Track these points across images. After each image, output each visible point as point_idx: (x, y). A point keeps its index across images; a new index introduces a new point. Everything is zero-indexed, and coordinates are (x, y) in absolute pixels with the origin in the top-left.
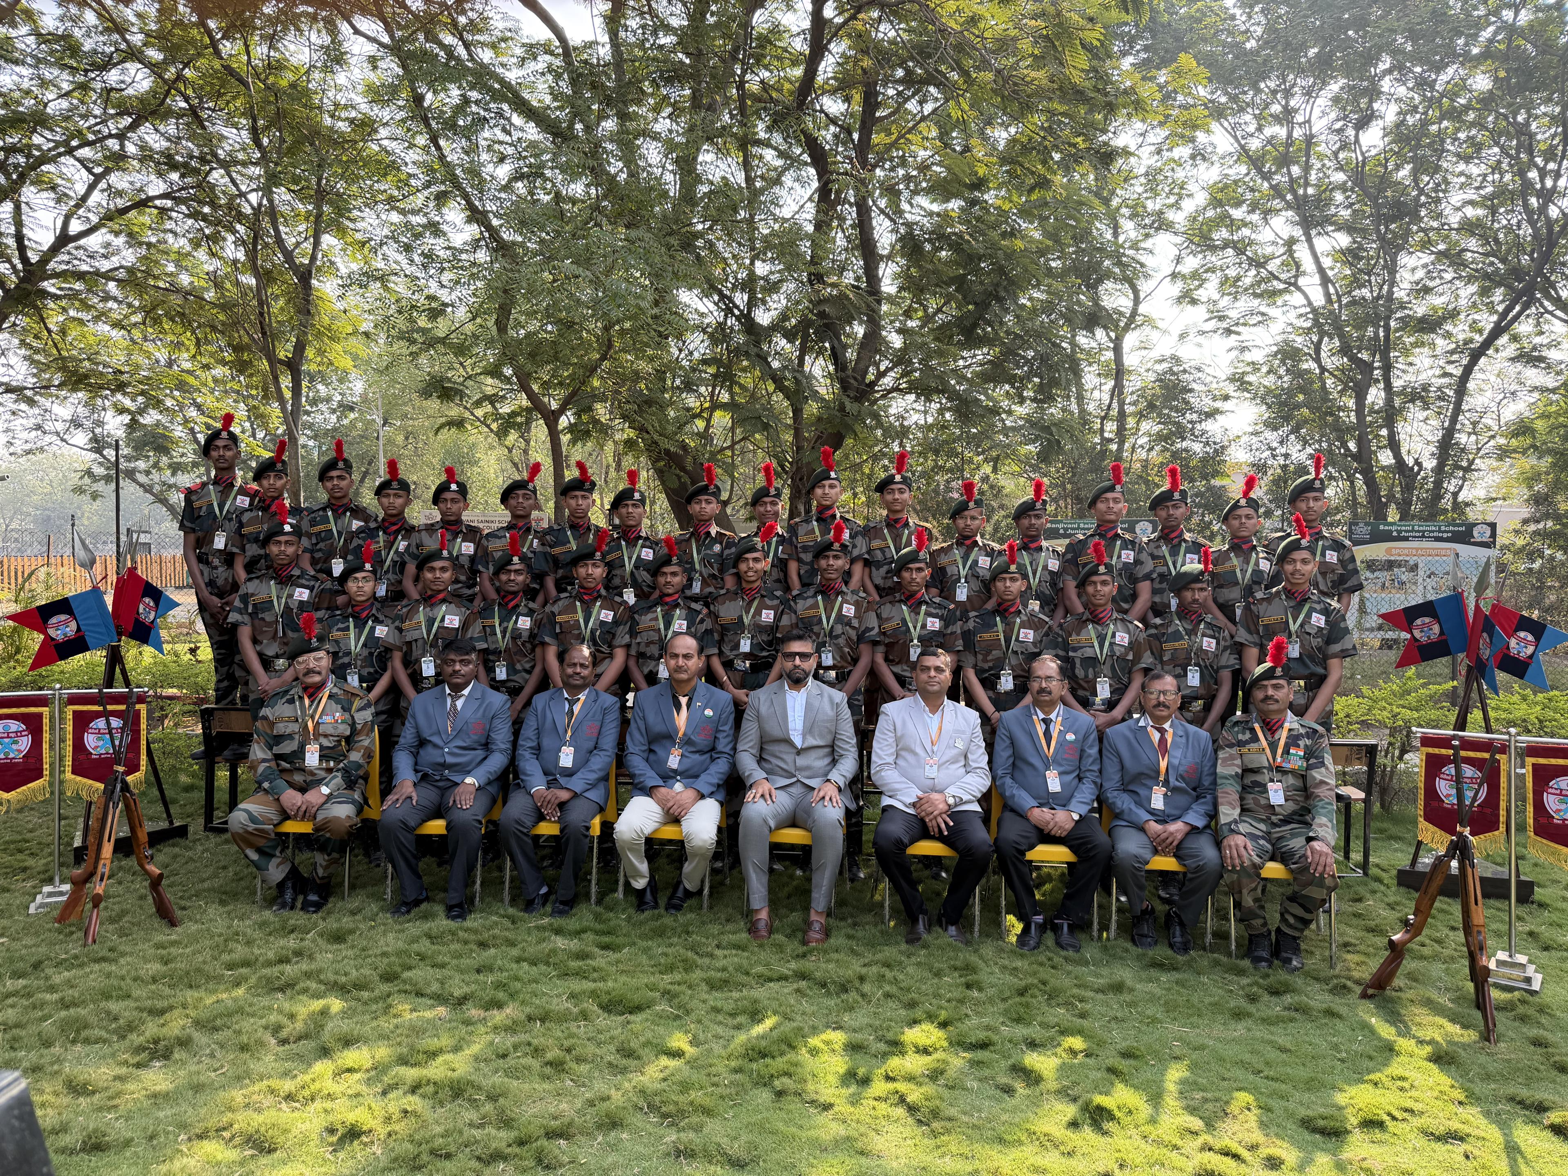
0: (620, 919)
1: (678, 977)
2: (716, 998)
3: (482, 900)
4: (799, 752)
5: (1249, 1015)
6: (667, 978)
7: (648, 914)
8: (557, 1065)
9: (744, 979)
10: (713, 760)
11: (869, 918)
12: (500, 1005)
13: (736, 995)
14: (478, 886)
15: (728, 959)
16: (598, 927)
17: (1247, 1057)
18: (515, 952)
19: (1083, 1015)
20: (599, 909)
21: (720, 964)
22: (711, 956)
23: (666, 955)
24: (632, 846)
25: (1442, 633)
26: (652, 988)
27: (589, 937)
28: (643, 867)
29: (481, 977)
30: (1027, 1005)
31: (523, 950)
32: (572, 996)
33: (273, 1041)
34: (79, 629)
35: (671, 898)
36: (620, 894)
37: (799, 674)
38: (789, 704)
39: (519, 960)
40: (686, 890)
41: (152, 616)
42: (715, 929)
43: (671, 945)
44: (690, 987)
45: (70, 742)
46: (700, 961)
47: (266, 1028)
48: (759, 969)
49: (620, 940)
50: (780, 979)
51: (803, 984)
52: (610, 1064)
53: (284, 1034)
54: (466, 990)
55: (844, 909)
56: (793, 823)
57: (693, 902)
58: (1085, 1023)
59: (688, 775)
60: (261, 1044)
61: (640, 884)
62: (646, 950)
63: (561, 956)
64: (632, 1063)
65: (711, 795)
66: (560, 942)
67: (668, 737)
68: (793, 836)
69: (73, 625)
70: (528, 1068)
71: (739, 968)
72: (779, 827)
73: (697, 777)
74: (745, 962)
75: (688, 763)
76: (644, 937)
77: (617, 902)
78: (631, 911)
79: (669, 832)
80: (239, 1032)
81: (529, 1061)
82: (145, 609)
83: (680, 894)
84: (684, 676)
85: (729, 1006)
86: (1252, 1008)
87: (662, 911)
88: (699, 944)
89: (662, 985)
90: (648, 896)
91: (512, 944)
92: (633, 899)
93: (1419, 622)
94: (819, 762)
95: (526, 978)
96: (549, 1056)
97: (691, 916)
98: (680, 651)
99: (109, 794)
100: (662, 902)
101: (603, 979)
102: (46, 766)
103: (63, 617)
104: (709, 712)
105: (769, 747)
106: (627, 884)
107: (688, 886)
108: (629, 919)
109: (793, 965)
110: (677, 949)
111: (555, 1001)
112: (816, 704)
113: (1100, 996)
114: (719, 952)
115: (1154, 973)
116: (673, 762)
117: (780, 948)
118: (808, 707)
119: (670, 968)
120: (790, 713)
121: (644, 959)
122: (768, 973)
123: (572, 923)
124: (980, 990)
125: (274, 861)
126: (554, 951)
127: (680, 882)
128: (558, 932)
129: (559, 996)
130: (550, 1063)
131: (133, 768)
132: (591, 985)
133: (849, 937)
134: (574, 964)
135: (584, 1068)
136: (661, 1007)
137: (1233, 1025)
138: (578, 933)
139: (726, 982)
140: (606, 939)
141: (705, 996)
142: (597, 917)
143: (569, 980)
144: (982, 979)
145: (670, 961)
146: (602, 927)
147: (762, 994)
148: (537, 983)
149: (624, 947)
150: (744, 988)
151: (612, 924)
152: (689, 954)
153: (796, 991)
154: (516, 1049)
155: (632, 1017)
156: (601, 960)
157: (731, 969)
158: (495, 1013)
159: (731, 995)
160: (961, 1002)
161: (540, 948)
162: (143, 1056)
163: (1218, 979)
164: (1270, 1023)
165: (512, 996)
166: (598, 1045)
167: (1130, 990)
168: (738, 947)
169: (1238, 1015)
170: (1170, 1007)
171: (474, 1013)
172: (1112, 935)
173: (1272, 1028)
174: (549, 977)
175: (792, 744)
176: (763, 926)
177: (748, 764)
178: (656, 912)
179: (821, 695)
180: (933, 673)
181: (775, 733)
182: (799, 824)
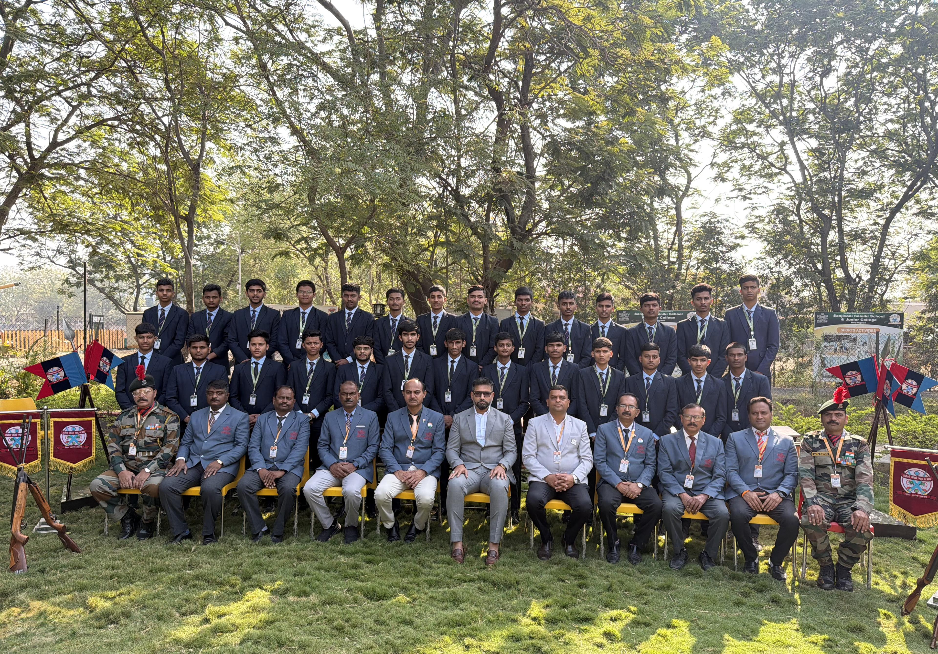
0: (377, 546)
1: (411, 579)
2: (434, 592)
3: (298, 534)
4: (483, 449)
5: (744, 604)
6: (405, 580)
7: (394, 543)
8: (340, 629)
9: (450, 581)
10: (433, 453)
11: (523, 546)
12: (306, 594)
13: (444, 589)
14: (295, 526)
15: (440, 569)
16: (365, 550)
17: (741, 628)
18: (316, 564)
20: (366, 540)
21: (435, 572)
22: (430, 567)
23: (404, 567)
24: (385, 504)
25: (862, 380)
26: (396, 585)
27: (360, 556)
28: (391, 515)
29: (296, 578)
31: (322, 563)
32: (349, 590)
33: (177, 614)
34: (65, 375)
35: (407, 534)
36: (378, 531)
37: (483, 404)
38: (477, 422)
39: (319, 569)
40: (416, 529)
41: (109, 368)
42: (432, 552)
43: (407, 561)
44: (418, 585)
46: (424, 570)
47: (173, 607)
48: (458, 575)
49: (378, 558)
50: (470, 581)
51: (483, 584)
52: (371, 628)
53: (183, 610)
54: (288, 585)
55: (509, 541)
56: (479, 490)
57: (420, 536)
59: (418, 461)
60: (170, 615)
61: (389, 525)
62: (393, 564)
63: (343, 566)
64: (384, 628)
65: (432, 473)
66: (343, 559)
67: (407, 438)
68: (479, 498)
69: (62, 373)
70: (324, 631)
71: (446, 574)
72: (471, 492)
73: (423, 462)
74: (450, 571)
75: (418, 454)
76: (391, 556)
77: (376, 536)
78: (384, 541)
79: (407, 495)
80: (157, 609)
81: (324, 626)
82: (104, 364)
83: (413, 531)
84: (414, 403)
85: (440, 596)
86: (745, 600)
87: (403, 542)
88: (424, 560)
89: (401, 584)
90: (394, 532)
91: (315, 559)
92: (385, 534)
93: (849, 373)
94: (494, 454)
95: (323, 579)
96: (336, 623)
98: (413, 389)
100: (403, 536)
101: (367, 580)
102: (39, 453)
103: (56, 368)
104: (430, 425)
105: (465, 447)
106: (382, 526)
107: (417, 527)
108: (383, 546)
109: (478, 573)
110: (411, 564)
111: (339, 592)
112: (493, 421)
113: (657, 592)
114: (435, 565)
115: (689, 579)
116: (410, 453)
117: (471, 563)
118: (488, 423)
119: (406, 574)
120: (477, 427)
121: (391, 569)
122: (464, 578)
123: (350, 548)
124: (586, 588)
125: (117, 508)
126: (339, 564)
127: (412, 525)
128: (342, 553)
129: (342, 590)
130: (336, 628)
132: (360, 583)
133: (511, 557)
134: (351, 571)
135: (356, 631)
137: (734, 609)
138: (353, 554)
139: (439, 582)
140: (370, 557)
141: (427, 591)
142: (365, 545)
143: (348, 581)
144: (588, 582)
145: (406, 570)
146: (367, 550)
147: (459, 590)
148: (329, 582)
149: (380, 561)
150: (449, 585)
151: (373, 548)
152: (418, 566)
153: (479, 588)
154: (318, 620)
155: (384, 602)
156: (367, 569)
157: (441, 575)
158: (304, 599)
159: (441, 590)
160: (574, 595)
161: (331, 562)
162: (102, 622)
163: (727, 583)
164: (755, 609)
165: (314, 589)
166: (364, 618)
167: (674, 589)
168: (445, 562)
169: (737, 604)
170: (697, 599)
171: (291, 598)
172: (665, 557)
173: (756, 611)
174: (336, 578)
175: (478, 445)
176: (459, 553)
177: (453, 456)
178: (399, 541)
179: (496, 416)
180: (558, 400)
181: (468, 438)
182: (483, 491)
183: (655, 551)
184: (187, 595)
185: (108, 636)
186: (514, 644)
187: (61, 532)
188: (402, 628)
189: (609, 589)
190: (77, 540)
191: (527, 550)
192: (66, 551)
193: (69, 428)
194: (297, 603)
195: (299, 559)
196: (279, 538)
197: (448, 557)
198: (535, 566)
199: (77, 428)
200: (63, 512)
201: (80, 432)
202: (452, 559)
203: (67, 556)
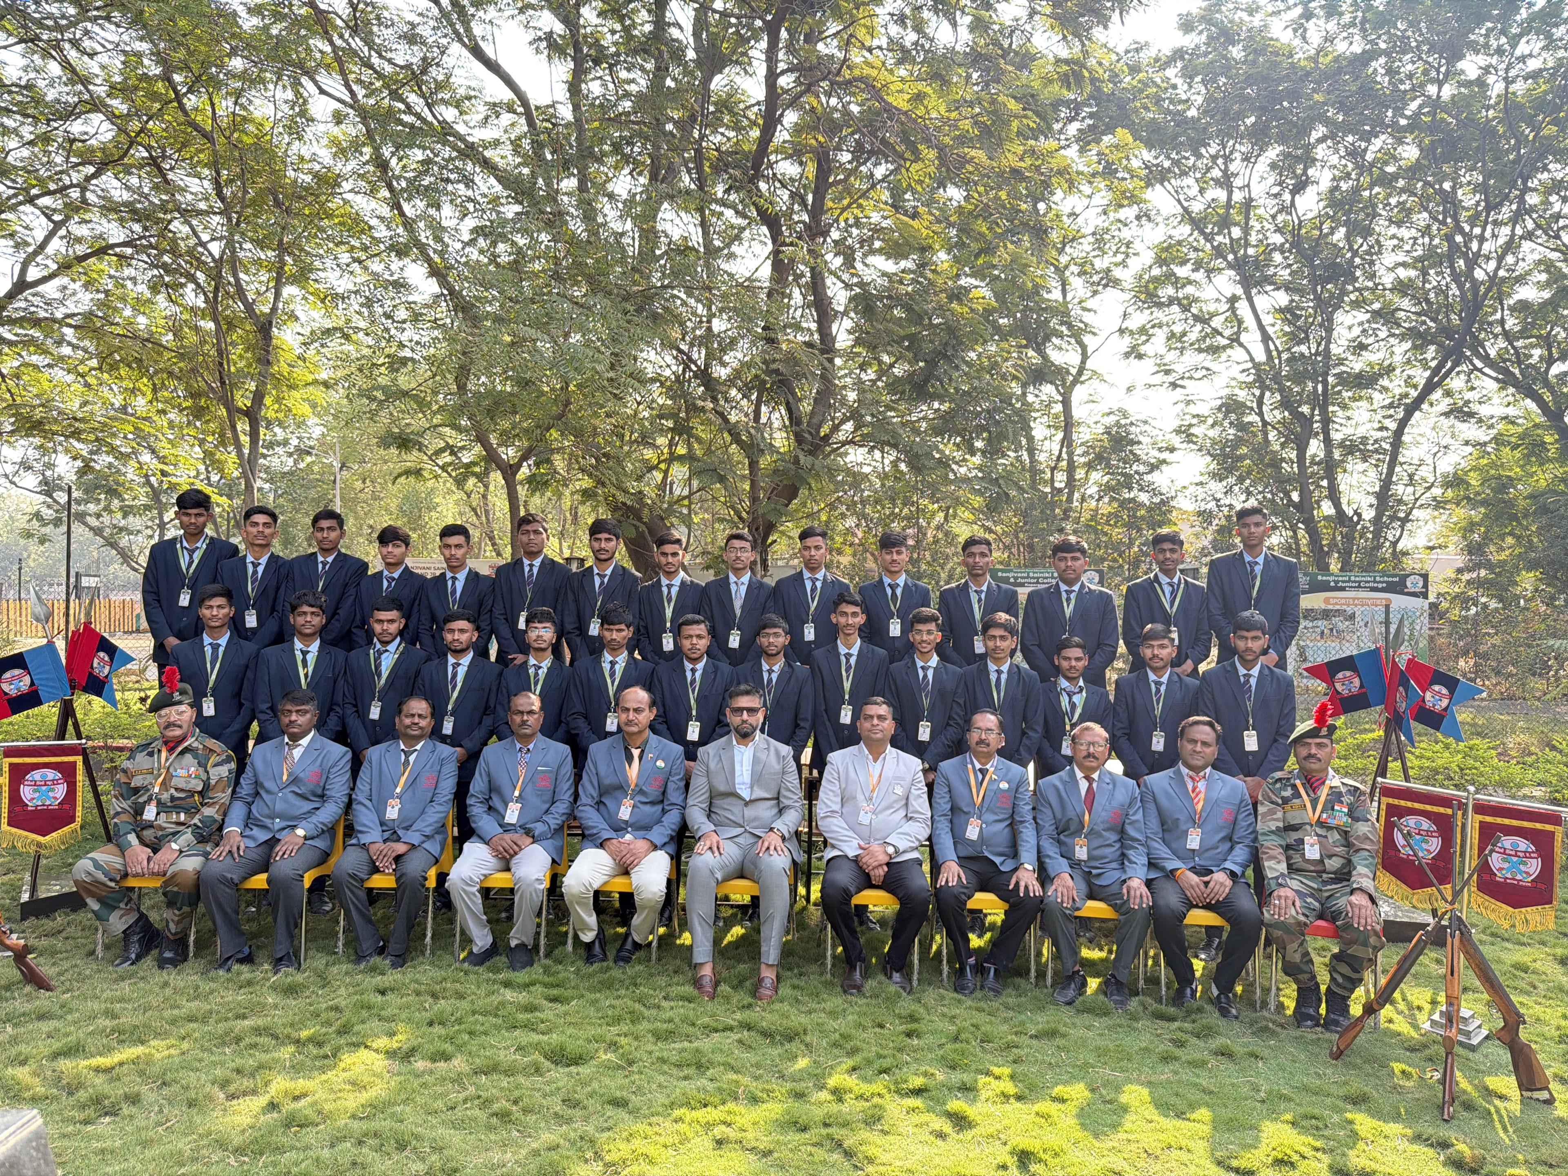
0: (568, 972)
1: (625, 1029)
2: (661, 1049)
3: (433, 953)
4: (747, 804)
5: (1176, 1059)
6: (614, 1030)
8: (504, 1116)
9: (691, 1030)
10: (664, 813)
11: (814, 968)
12: (446, 1057)
13: (681, 1045)
14: (428, 939)
15: (674, 1011)
16: (546, 979)
17: (1173, 1100)
18: (463, 1004)
20: (548, 962)
21: (666, 1015)
22: (658, 1007)
23: (614, 1007)
24: (580, 900)
25: (1362, 686)
26: (599, 1040)
27: (538, 989)
28: (592, 920)
29: (430, 1030)
31: (473, 1003)
32: (520, 1048)
33: (222, 1097)
34: (32, 683)
35: (620, 950)
36: (569, 947)
37: (746, 728)
38: (737, 759)
40: (634, 942)
41: (106, 670)
42: (662, 981)
43: (618, 997)
44: (636, 1038)
45: (6, 795)
46: (647, 1013)
47: (214, 1083)
48: (705, 1020)
49: (568, 993)
50: (724, 1030)
51: (747, 1034)
52: (556, 1114)
53: (232, 1088)
54: (415, 1043)
55: (791, 960)
56: (741, 874)
57: (641, 954)
59: (639, 827)
60: (209, 1098)
61: (588, 937)
62: (594, 1003)
63: (510, 1008)
64: (578, 1113)
65: (662, 847)
66: (509, 995)
67: (619, 788)
68: (741, 889)
69: (27, 680)
70: (475, 1120)
71: (685, 1020)
72: (727, 879)
73: (649, 829)
74: (691, 1014)
75: (639, 814)
76: (592, 989)
77: (566, 955)
78: (580, 963)
80: (186, 1088)
81: (477, 1112)
82: (100, 664)
83: (629, 946)
84: (634, 729)
85: (675, 1057)
86: (1178, 1052)
87: (611, 963)
88: (647, 996)
89: (609, 1037)
90: (597, 947)
91: (461, 996)
92: (582, 952)
93: (1340, 675)
94: (764, 812)
95: (475, 1030)
96: (496, 1107)
97: (639, 968)
98: (631, 705)
100: (611, 955)
101: (550, 1032)
103: (17, 672)
104: (660, 764)
105: (717, 802)
106: (576, 937)
107: (637, 939)
108: (577, 972)
109: (738, 1016)
110: (625, 1002)
111: (502, 1053)
112: (763, 756)
113: (1034, 1042)
114: (665, 1004)
115: (1087, 1018)
116: (625, 813)
117: (727, 999)
118: (756, 760)
119: (618, 1020)
120: (737, 767)
121: (592, 1011)
122: (715, 1024)
123: (521, 976)
124: (918, 1037)
126: (502, 1004)
127: (627, 935)
128: (507, 984)
129: (506, 1048)
130: (496, 1114)
132: (538, 1037)
133: (794, 987)
134: (523, 1017)
135: (531, 1119)
136: (607, 1057)
137: (1160, 1067)
138: (527, 986)
139: (672, 1033)
140: (555, 992)
141: (651, 1047)
142: (547, 970)
143: (517, 1033)
144: (921, 1027)
145: (618, 1012)
146: (551, 980)
147: (705, 1044)
148: (486, 1033)
149: (573, 998)
150: (688, 1037)
151: (561, 976)
152: (637, 1005)
153: (740, 1041)
154: (465, 1101)
155: (580, 1069)
156: (550, 1012)
157: (677, 1020)
158: (442, 1065)
159: (677, 1046)
160: (900, 1050)
161: (488, 1000)
162: (90, 1112)
163: (1149, 1023)
164: (1195, 1067)
165: (460, 1048)
166: (545, 1096)
167: (1064, 1036)
168: (682, 998)
169: (1166, 1059)
170: (1101, 1052)
171: (420, 1065)
172: (1049, 981)
173: (1197, 1071)
174: (498, 1028)
175: (739, 797)
176: (707, 981)
177: (697, 818)
178: (605, 964)
179: (768, 749)
180: (876, 721)
181: (722, 787)
182: (746, 874)
183: (1033, 973)
184: (239, 1062)
185: (99, 1138)
186: (798, 1136)
187: (20, 956)
188: (610, 1111)
189: (956, 1039)
190: (46, 969)
191: (822, 974)
192: (28, 989)
193: (37, 775)
194: (431, 1072)
195: (434, 996)
196: (400, 960)
197: (688, 989)
198: (836, 1001)
199: (51, 774)
200: (23, 918)
201: (55, 782)
202: (696, 992)
203: (29, 998)
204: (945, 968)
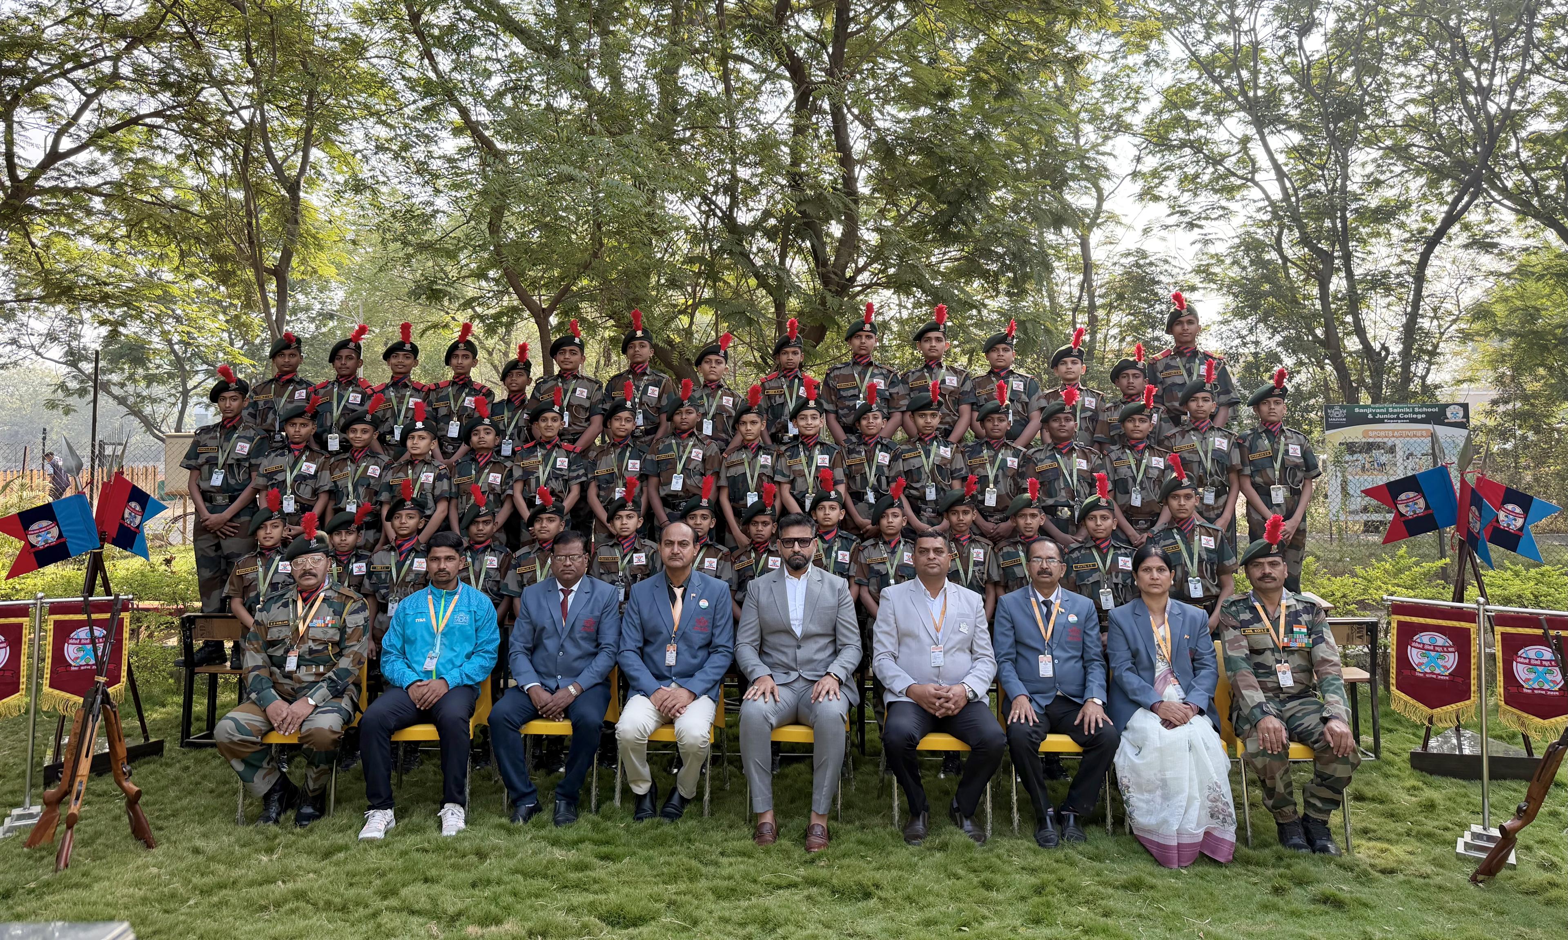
0: (618, 828)
1: (683, 887)
2: (724, 908)
4: (799, 644)
5: (1277, 909)
6: (673, 888)
7: (646, 822)
9: (752, 887)
10: (709, 656)
11: (877, 820)
12: (496, 921)
13: (744, 904)
15: (733, 867)
16: (595, 836)
18: (511, 864)
19: (1106, 915)
20: (597, 818)
21: (726, 872)
22: (716, 864)
23: (669, 864)
24: (635, 747)
26: (657, 899)
27: (588, 847)
28: (645, 770)
29: (477, 892)
30: (1048, 905)
31: (520, 862)
32: (571, 909)
34: (60, 535)
35: (666, 805)
36: (618, 799)
37: (799, 560)
38: (789, 592)
39: (515, 873)
40: (681, 797)
41: (138, 520)
42: (718, 836)
43: (673, 854)
44: (696, 897)
45: (49, 654)
46: (704, 870)
48: (767, 876)
49: (620, 850)
50: (789, 886)
51: (814, 890)
54: (460, 905)
55: (850, 812)
56: (796, 720)
57: (693, 809)
58: (1110, 921)
59: (685, 674)
61: (641, 789)
62: (648, 860)
63: (559, 867)
65: (706, 693)
66: (558, 854)
67: (663, 632)
68: (795, 734)
69: (55, 532)
71: (745, 876)
72: (781, 725)
73: (691, 676)
74: (752, 870)
75: (684, 661)
76: (644, 846)
77: (614, 810)
79: (664, 735)
82: (131, 514)
83: (675, 801)
84: (679, 564)
85: (737, 915)
86: (1279, 901)
88: (703, 852)
89: (666, 895)
90: (650, 802)
93: (1403, 497)
94: (820, 654)
95: (523, 892)
97: (692, 823)
98: (675, 538)
99: (88, 708)
101: (604, 891)
102: (23, 680)
103: (44, 523)
104: (704, 603)
105: (769, 641)
106: (626, 791)
107: (684, 793)
108: (627, 828)
109: (802, 871)
110: (681, 859)
111: (554, 915)
112: (817, 590)
113: (1122, 894)
114: (724, 860)
116: (670, 659)
117: (787, 854)
118: (809, 593)
119: (674, 878)
120: (790, 602)
121: (645, 869)
122: (777, 881)
123: (569, 833)
124: (997, 889)
125: (260, 773)
126: (552, 863)
127: (675, 789)
128: (554, 841)
129: (558, 910)
131: (114, 680)
132: (591, 897)
133: (858, 842)
134: (574, 876)
136: (666, 919)
137: (1260, 918)
138: (575, 843)
139: (733, 890)
140: (605, 849)
141: (713, 906)
142: (595, 826)
143: (568, 894)
144: (999, 879)
145: (674, 869)
146: (601, 836)
147: (772, 902)
148: (535, 895)
149: (624, 856)
150: (751, 895)
151: (610, 833)
152: (693, 862)
153: (808, 898)
155: (639, 931)
156: (601, 871)
157: (737, 876)
158: (493, 929)
159: (739, 904)
160: (979, 903)
161: (536, 859)
164: (1299, 917)
165: (510, 911)
167: (1151, 886)
168: (743, 854)
169: (1265, 909)
173: (1301, 921)
174: (548, 889)
175: (792, 635)
176: (768, 833)
180: (932, 555)
181: (775, 624)
182: (803, 721)
183: (1109, 820)
189: (1040, 892)
191: (888, 826)
193: (82, 633)
194: (483, 938)
198: (903, 854)
204: (1016, 816)
